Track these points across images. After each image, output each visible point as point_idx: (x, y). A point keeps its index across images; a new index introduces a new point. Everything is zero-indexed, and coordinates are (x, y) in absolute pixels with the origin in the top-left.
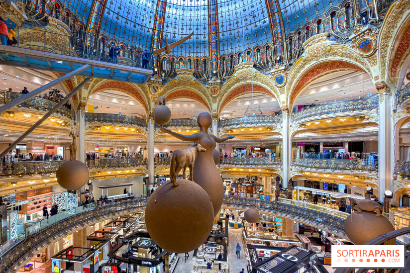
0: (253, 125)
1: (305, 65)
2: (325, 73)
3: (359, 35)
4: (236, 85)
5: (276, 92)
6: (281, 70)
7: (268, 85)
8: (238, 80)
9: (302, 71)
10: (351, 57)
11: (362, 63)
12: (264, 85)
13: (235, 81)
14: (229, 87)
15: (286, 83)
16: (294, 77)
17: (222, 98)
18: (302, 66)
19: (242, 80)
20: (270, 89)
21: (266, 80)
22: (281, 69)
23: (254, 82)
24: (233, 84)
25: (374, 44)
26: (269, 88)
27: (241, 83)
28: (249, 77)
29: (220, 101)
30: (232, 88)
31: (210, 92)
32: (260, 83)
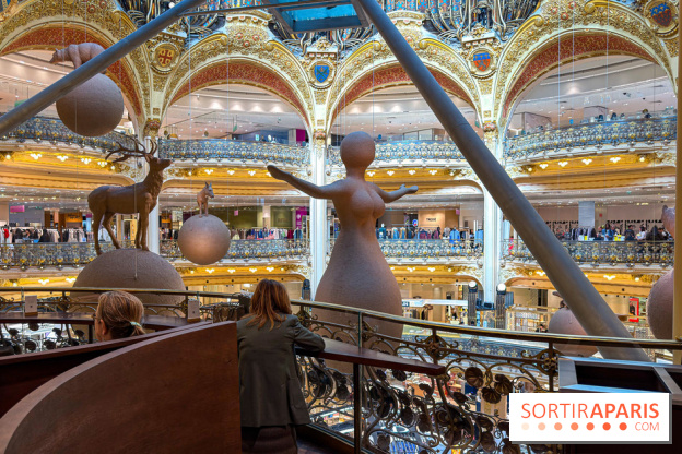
0: (238, 162)
1: (376, 57)
2: (402, 82)
3: (479, 41)
4: (220, 57)
5: (307, 96)
6: (329, 54)
7: (295, 77)
8: (229, 47)
9: (368, 68)
10: (455, 69)
11: (469, 85)
12: (285, 75)
13: (221, 47)
14: (203, 56)
15: (331, 83)
16: (349, 75)
17: (178, 80)
18: (370, 59)
19: (238, 49)
20: (295, 86)
21: (293, 64)
22: (330, 51)
23: (264, 60)
24: (215, 52)
25: (495, 62)
26: (293, 84)
27: (233, 55)
28: (258, 47)
29: (173, 85)
30: (210, 61)
31: (153, 55)
32: (276, 68)
